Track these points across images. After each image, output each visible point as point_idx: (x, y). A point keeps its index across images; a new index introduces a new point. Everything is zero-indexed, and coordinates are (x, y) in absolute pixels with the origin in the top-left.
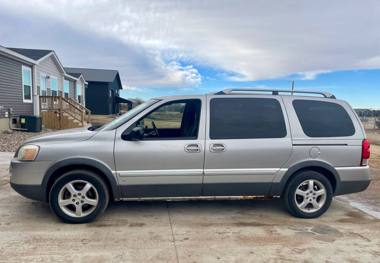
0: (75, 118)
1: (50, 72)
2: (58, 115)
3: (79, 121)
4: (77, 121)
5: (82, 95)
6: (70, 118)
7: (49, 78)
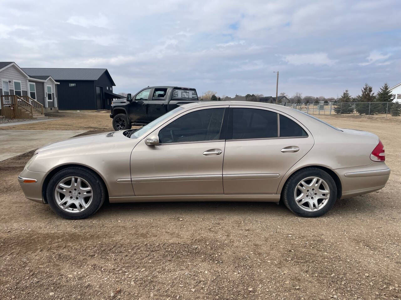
0: (27, 111)
1: (13, 78)
2: (12, 108)
3: (30, 112)
4: (28, 112)
5: (53, 94)
6: (23, 110)
7: (11, 82)
